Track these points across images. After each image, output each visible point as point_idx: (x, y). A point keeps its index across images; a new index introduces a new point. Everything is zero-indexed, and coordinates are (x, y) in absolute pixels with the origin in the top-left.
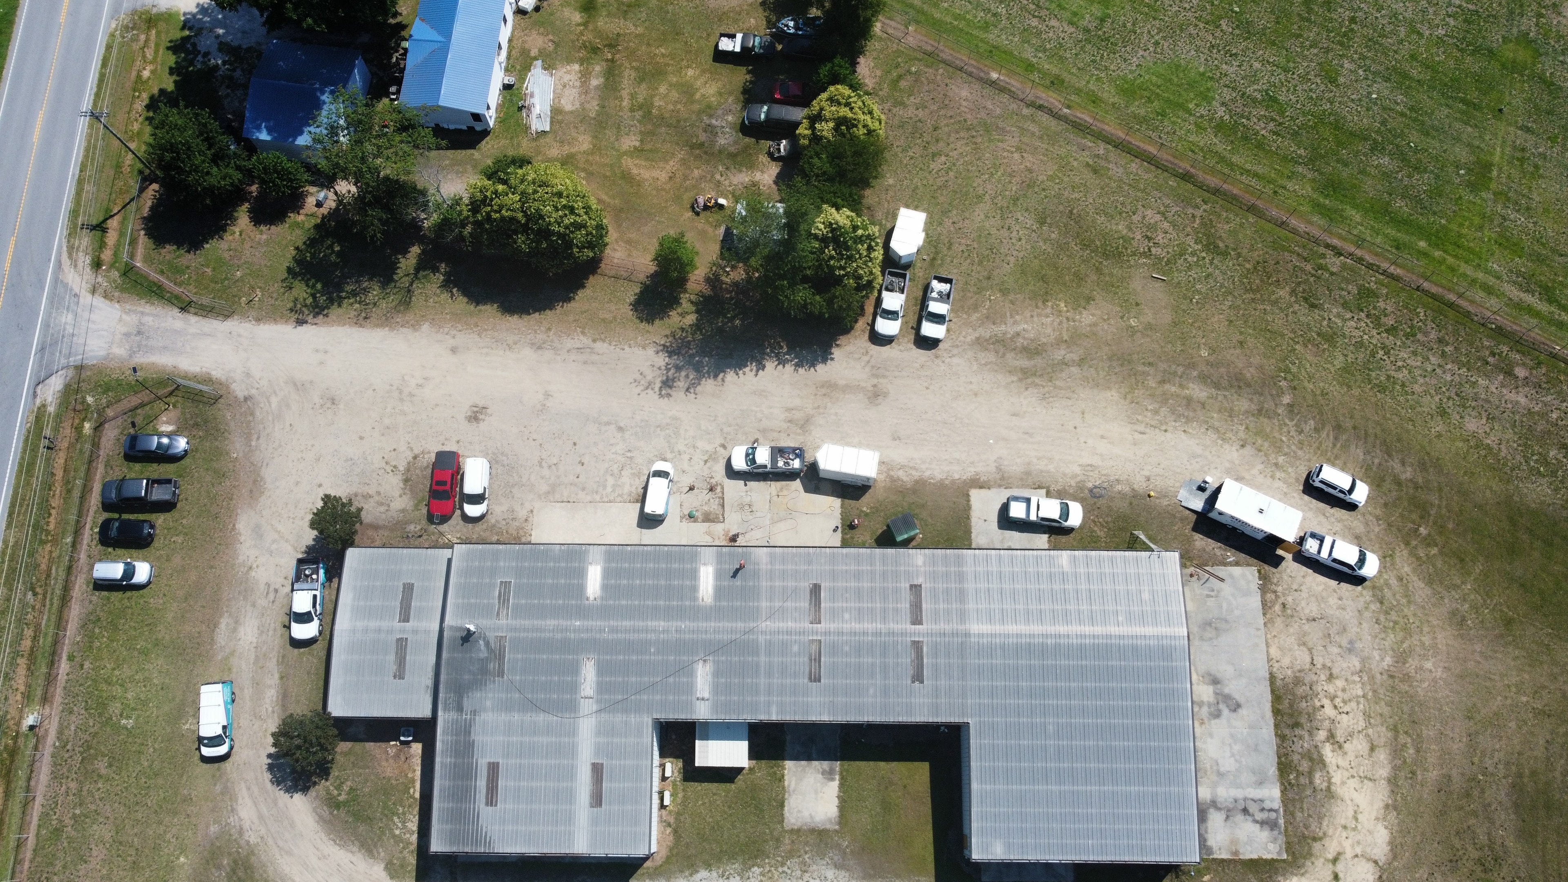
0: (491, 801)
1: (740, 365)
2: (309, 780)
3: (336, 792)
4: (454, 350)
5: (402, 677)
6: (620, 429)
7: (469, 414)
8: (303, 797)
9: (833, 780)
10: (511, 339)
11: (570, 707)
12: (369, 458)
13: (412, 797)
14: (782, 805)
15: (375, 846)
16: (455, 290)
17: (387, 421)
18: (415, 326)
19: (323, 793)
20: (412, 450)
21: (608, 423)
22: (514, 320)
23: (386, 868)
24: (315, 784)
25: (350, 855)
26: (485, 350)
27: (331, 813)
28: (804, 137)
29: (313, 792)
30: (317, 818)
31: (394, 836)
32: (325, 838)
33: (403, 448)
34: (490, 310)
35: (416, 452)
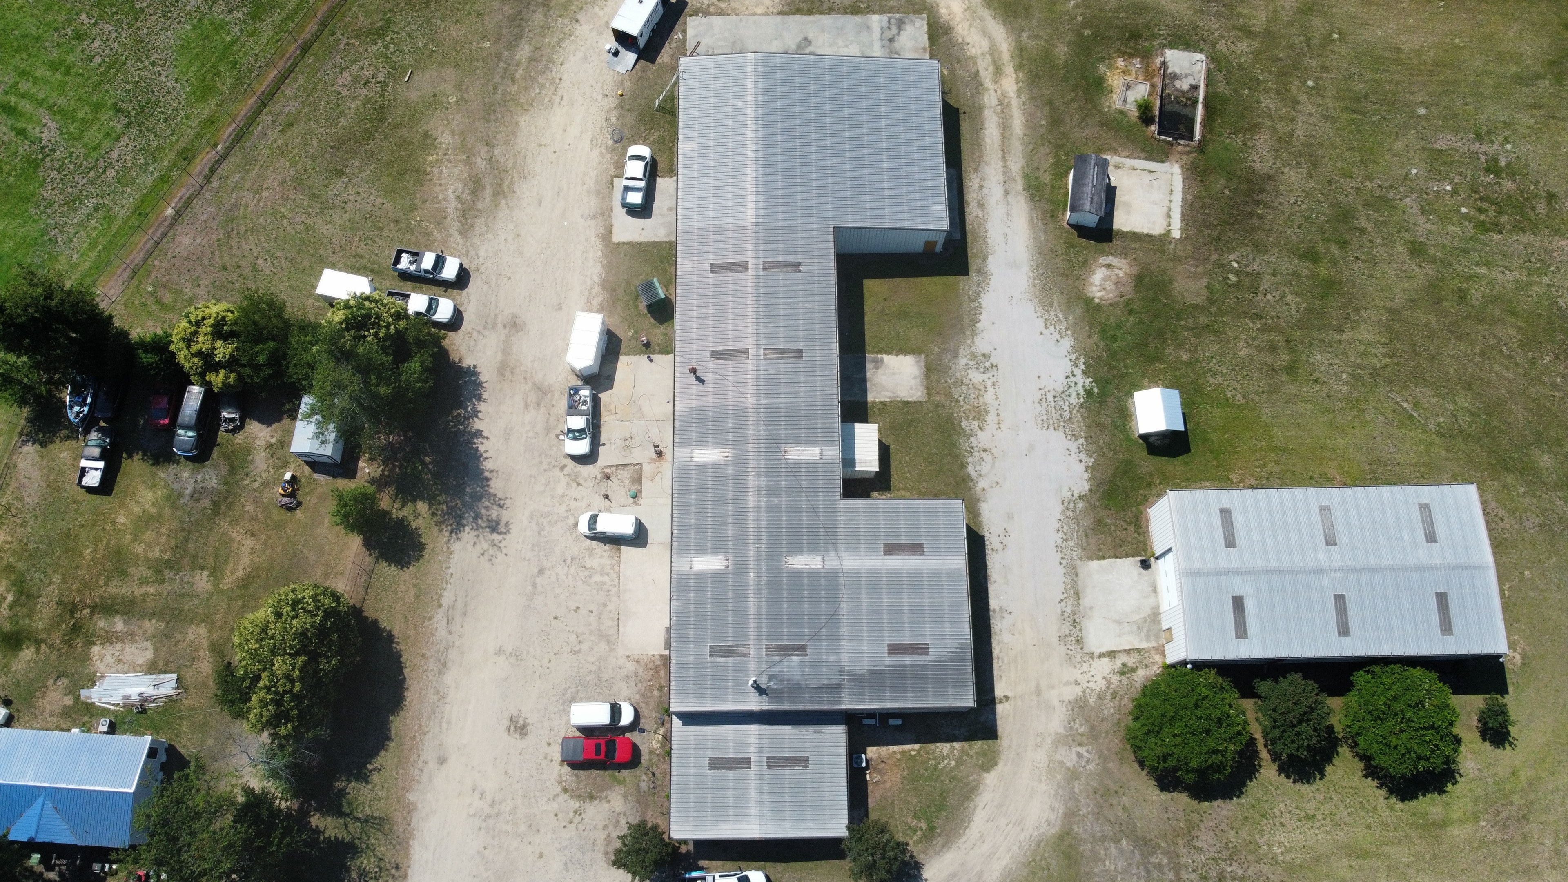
0: (922, 650)
1: (476, 456)
2: (909, 863)
3: (919, 833)
4: (442, 761)
5: (807, 760)
6: (541, 572)
7: (517, 736)
8: (926, 868)
9: (882, 360)
10: (432, 697)
11: (833, 577)
12: (564, 844)
13: (919, 752)
14: (907, 403)
15: (967, 784)
16: (370, 767)
17: (523, 828)
18: (410, 809)
19: (920, 847)
20: (557, 795)
21: (534, 585)
22: (411, 696)
23: (987, 770)
24: (912, 857)
25: (978, 810)
26: (444, 726)
27: (940, 835)
28: (227, 377)
29: (920, 858)
30: (945, 850)
31: (957, 766)
32: (964, 839)
33: (554, 806)
34: (397, 724)
35: (559, 790)
